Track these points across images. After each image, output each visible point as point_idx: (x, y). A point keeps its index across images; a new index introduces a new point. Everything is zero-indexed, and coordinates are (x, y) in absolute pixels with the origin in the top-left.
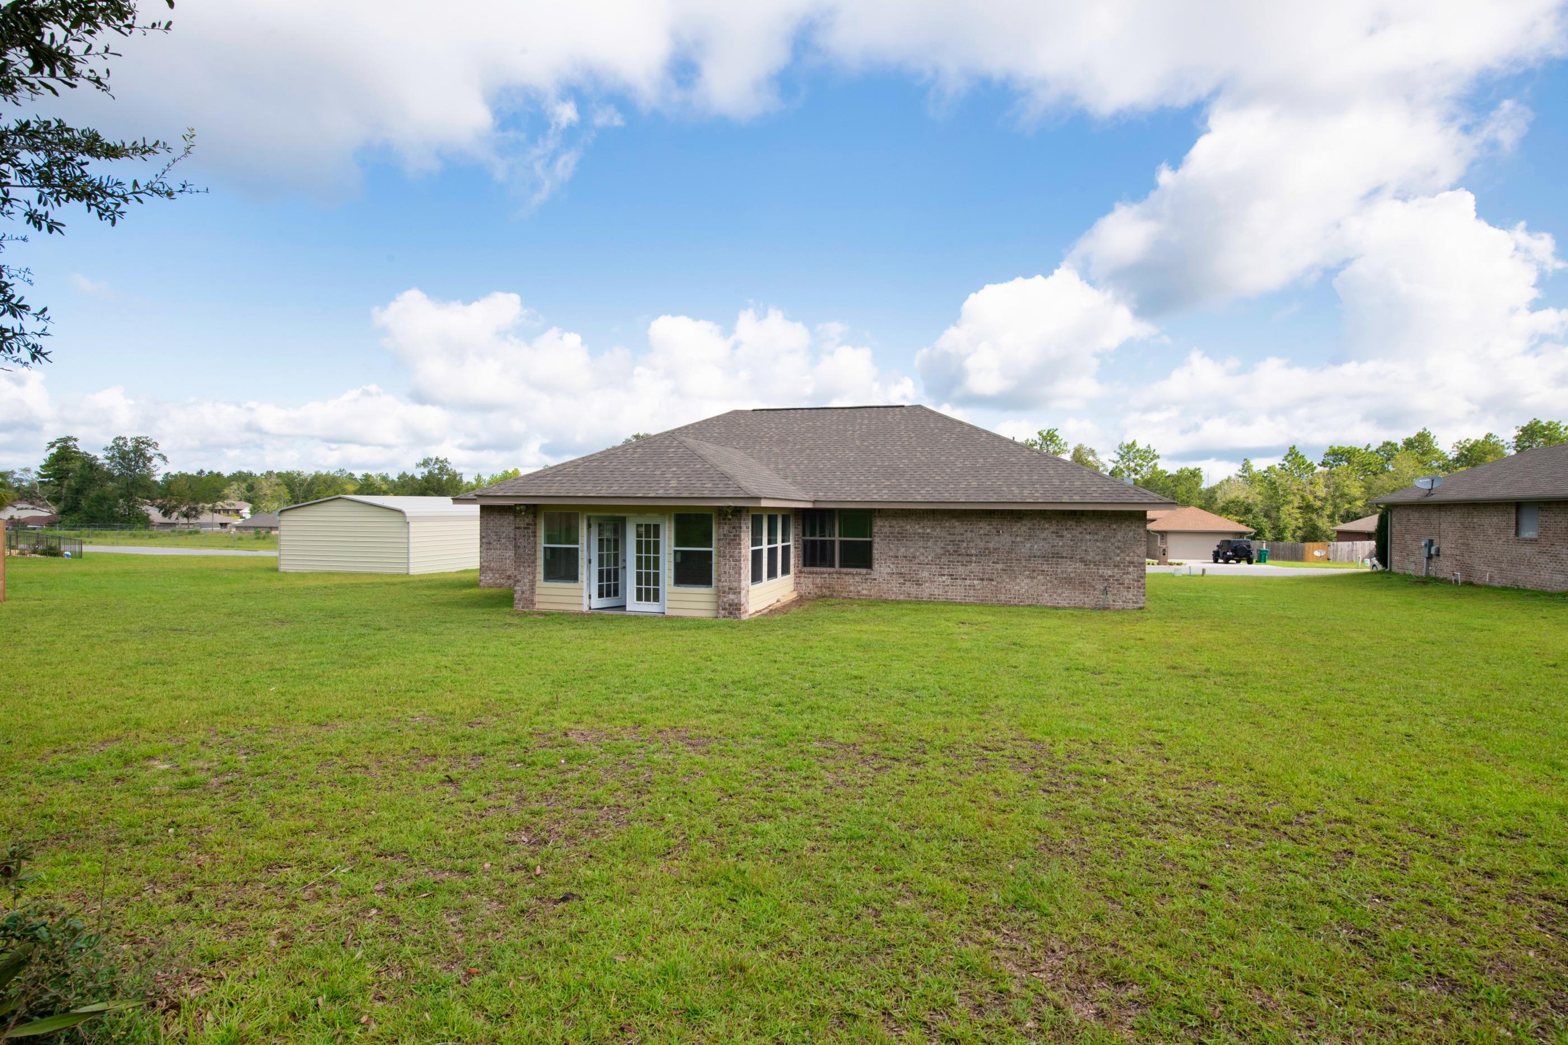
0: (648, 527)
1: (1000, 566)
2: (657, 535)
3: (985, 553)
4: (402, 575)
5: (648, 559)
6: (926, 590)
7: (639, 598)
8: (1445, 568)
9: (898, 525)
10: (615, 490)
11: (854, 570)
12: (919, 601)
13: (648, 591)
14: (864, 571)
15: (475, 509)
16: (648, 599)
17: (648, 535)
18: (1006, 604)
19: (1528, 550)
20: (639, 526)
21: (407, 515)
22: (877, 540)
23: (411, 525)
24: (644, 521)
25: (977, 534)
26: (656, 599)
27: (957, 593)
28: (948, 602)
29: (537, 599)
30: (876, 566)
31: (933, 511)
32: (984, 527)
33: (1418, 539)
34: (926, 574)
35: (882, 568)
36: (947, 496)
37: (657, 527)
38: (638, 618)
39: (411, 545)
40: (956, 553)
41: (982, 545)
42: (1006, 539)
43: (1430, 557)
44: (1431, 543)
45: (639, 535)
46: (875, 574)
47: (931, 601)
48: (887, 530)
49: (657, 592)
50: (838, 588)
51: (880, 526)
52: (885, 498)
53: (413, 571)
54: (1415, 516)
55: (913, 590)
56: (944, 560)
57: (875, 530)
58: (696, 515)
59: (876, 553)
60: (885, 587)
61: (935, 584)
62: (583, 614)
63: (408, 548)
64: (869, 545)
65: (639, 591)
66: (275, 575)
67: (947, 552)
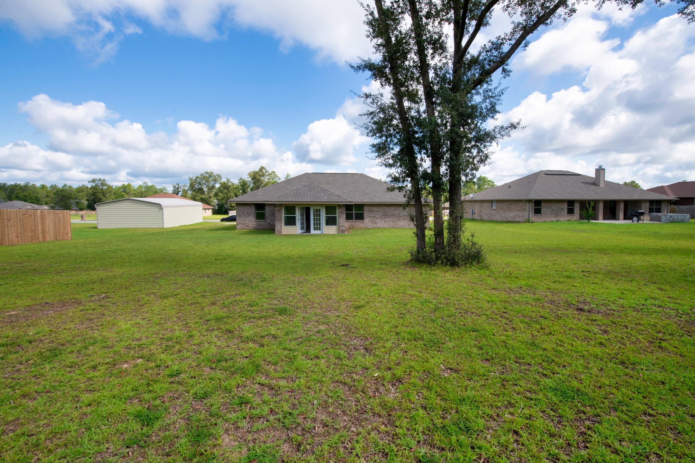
0: (317, 210)
1: (396, 218)
2: (320, 212)
3: (393, 215)
4: (161, 228)
5: (317, 219)
6: (378, 225)
7: (314, 229)
9: (371, 208)
10: (309, 200)
11: (359, 221)
12: (376, 228)
13: (317, 227)
14: (362, 221)
16: (317, 230)
17: (317, 212)
18: (398, 228)
19: (494, 212)
20: (314, 209)
21: (162, 205)
22: (365, 212)
23: (164, 209)
24: (316, 208)
25: (390, 210)
26: (320, 229)
27: (386, 225)
28: (384, 228)
29: (282, 231)
30: (365, 219)
31: (380, 204)
32: (392, 208)
34: (378, 221)
35: (367, 220)
36: (384, 201)
37: (320, 210)
38: (315, 235)
39: (164, 217)
40: (386, 216)
41: (392, 213)
42: (398, 211)
43: (473, 214)
44: (473, 211)
45: (314, 212)
46: (365, 222)
47: (380, 228)
48: (368, 209)
49: (320, 228)
50: (355, 225)
51: (366, 208)
52: (368, 201)
53: (166, 226)
54: (469, 204)
55: (375, 225)
56: (383, 217)
57: (365, 209)
58: (332, 207)
59: (365, 216)
60: (367, 225)
61: (381, 223)
62: (298, 235)
63: (163, 218)
64: (362, 214)
65: (314, 228)
66: (96, 230)
67: (383, 215)
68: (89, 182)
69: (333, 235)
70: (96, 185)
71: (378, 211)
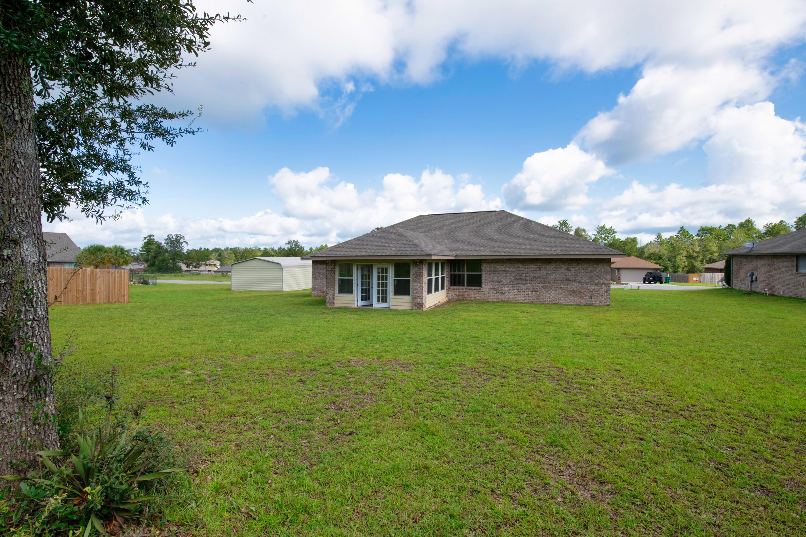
0: (382, 269)
1: (541, 285)
2: (386, 272)
3: (534, 279)
4: (280, 291)
5: (382, 283)
6: (506, 296)
7: (379, 301)
8: (760, 287)
9: (493, 266)
10: (369, 252)
11: (473, 288)
12: (503, 302)
13: (382, 298)
14: (478, 288)
15: (310, 262)
16: (382, 302)
17: (382, 273)
18: (544, 303)
20: (379, 268)
21: (282, 265)
22: (483, 273)
23: (284, 270)
24: (381, 266)
25: (530, 270)
26: (386, 301)
27: (520, 298)
28: (516, 302)
29: (335, 302)
30: (483, 285)
31: (510, 260)
32: (533, 267)
33: (746, 272)
34: (506, 289)
35: (486, 287)
36: (516, 253)
37: (386, 269)
38: (378, 310)
39: (284, 279)
40: (520, 279)
41: (532, 275)
42: (543, 272)
43: (752, 281)
44: (753, 274)
45: (379, 273)
46: (483, 289)
47: (509, 302)
48: (488, 268)
49: (386, 298)
50: (466, 296)
51: (485, 267)
52: (488, 254)
53: (285, 290)
54: (744, 261)
55: (500, 296)
56: (515, 282)
57: (483, 269)
58: (404, 263)
59: (483, 280)
60: (487, 295)
61: (510, 294)
62: (354, 308)
63: (282, 280)
64: (480, 276)
65: (379, 298)
66: (230, 292)
67: (516, 279)
68: (286, 244)
69: (404, 313)
70: (291, 247)
71: (506, 272)
